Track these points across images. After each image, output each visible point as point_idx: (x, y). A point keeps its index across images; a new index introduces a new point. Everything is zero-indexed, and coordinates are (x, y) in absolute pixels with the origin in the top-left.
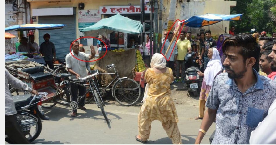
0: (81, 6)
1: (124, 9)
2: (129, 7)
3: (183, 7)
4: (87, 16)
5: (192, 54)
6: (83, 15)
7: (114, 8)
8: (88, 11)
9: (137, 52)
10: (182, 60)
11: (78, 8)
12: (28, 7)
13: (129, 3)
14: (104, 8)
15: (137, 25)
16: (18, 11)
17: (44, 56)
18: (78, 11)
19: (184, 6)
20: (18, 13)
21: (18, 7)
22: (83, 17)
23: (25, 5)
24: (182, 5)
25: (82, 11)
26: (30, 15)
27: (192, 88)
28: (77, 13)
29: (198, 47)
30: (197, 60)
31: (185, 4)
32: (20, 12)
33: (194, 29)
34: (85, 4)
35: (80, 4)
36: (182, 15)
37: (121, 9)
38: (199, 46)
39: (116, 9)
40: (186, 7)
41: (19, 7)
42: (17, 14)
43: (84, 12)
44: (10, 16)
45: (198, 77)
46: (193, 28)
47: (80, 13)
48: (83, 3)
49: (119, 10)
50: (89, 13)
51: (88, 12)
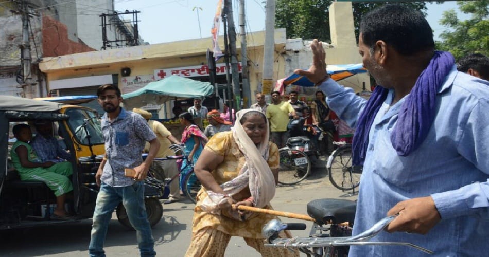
0: (125, 72)
1: (193, 71)
2: (200, 67)
3: (289, 60)
4: (135, 83)
5: (300, 120)
6: (129, 84)
7: (176, 71)
8: (137, 77)
9: (204, 122)
10: (284, 131)
11: (120, 75)
12: (44, 79)
13: (201, 62)
14: (162, 71)
15: (204, 87)
16: (24, 83)
17: (63, 139)
18: (121, 79)
19: (290, 58)
20: (25, 86)
21: (25, 78)
22: (130, 86)
23: (39, 77)
24: (286, 58)
25: (127, 78)
26: (47, 89)
27: (299, 164)
28: (119, 82)
29: (313, 110)
30: (309, 128)
31: (291, 56)
32: (27, 85)
33: (310, 89)
34: (131, 69)
35: (123, 70)
36: (288, 72)
37: (188, 70)
38: (315, 109)
39: (180, 72)
40: (292, 60)
41: (27, 79)
42: (23, 87)
43: (130, 79)
44: (16, 92)
45: (306, 149)
46: (309, 87)
47: (125, 81)
48: (128, 67)
49: (186, 73)
50: (139, 80)
51: (137, 79)
